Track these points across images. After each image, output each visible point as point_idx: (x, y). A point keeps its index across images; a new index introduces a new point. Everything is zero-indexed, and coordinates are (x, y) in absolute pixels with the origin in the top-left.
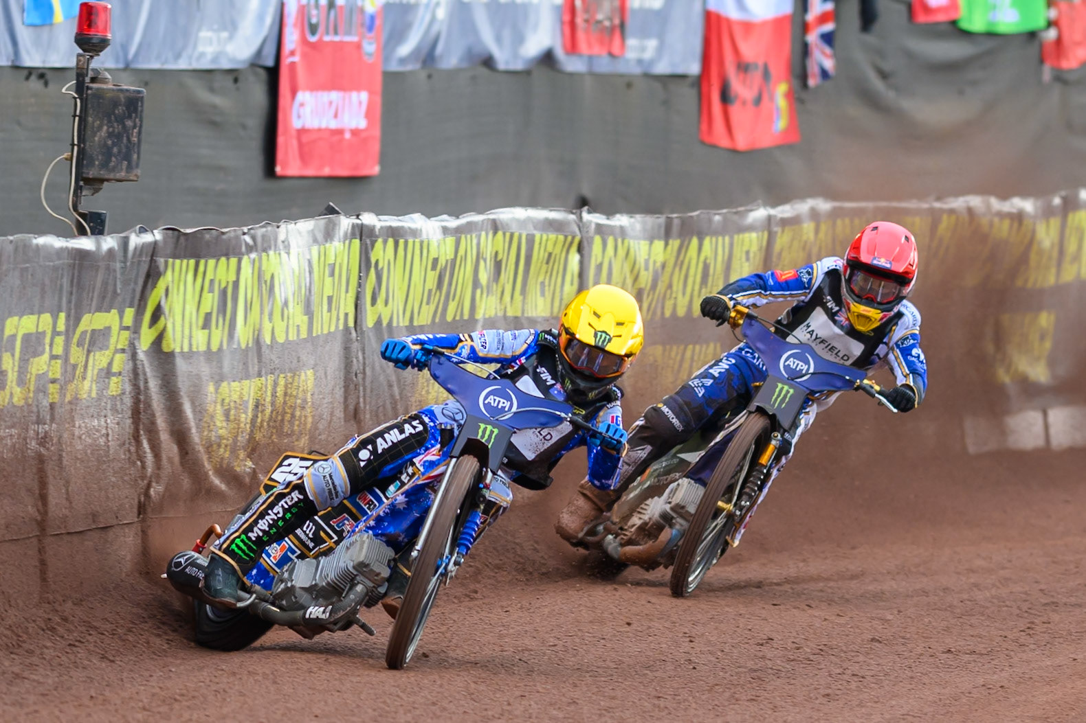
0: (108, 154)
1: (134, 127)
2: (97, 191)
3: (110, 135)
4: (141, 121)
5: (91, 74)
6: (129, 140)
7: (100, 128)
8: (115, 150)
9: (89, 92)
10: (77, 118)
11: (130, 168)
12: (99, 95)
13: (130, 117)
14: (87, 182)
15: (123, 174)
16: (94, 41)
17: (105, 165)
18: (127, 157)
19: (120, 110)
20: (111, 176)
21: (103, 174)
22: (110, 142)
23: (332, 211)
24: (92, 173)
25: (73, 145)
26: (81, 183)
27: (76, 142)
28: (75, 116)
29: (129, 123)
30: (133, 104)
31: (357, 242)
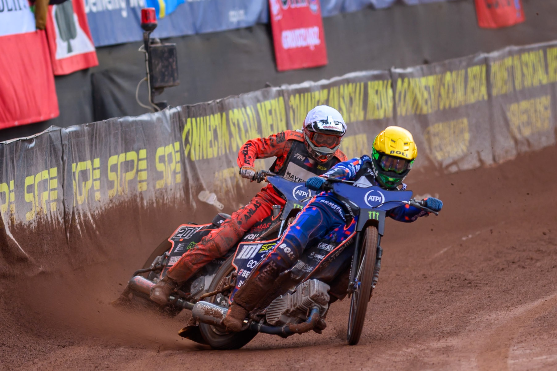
0: (163, 75)
1: (173, 61)
2: (160, 93)
3: (163, 67)
4: (176, 58)
5: (150, 41)
6: (172, 68)
7: (158, 64)
8: (166, 73)
9: (151, 49)
10: (147, 62)
11: (174, 80)
12: (156, 49)
13: (171, 57)
14: (157, 89)
15: (171, 83)
16: (150, 25)
17: (163, 80)
18: (172, 75)
19: (166, 55)
20: (166, 85)
21: (163, 84)
22: (163, 70)
23: (267, 86)
24: (158, 85)
25: (147, 74)
26: (154, 90)
27: (148, 71)
28: (146, 61)
29: (171, 60)
30: (171, 51)
31: (281, 99)
